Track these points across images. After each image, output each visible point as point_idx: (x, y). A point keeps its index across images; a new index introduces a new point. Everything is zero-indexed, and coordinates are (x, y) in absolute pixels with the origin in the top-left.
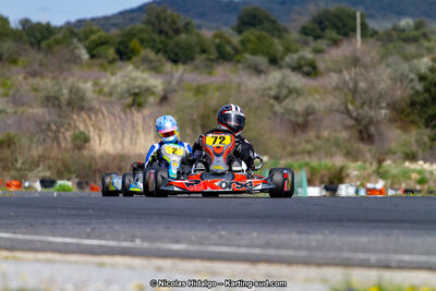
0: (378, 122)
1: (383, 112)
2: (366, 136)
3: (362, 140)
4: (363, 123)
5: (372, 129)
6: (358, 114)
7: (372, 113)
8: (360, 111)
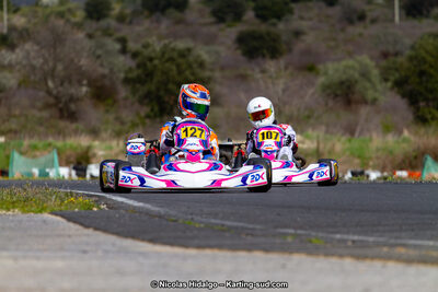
0: (78, 99)
1: (84, 89)
2: (66, 114)
3: (62, 117)
4: (63, 100)
5: (73, 107)
6: (58, 92)
7: (73, 91)
8: (60, 89)
